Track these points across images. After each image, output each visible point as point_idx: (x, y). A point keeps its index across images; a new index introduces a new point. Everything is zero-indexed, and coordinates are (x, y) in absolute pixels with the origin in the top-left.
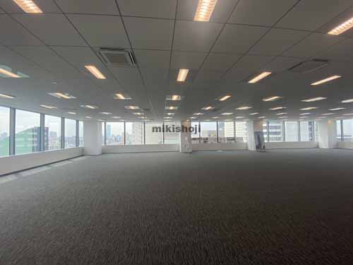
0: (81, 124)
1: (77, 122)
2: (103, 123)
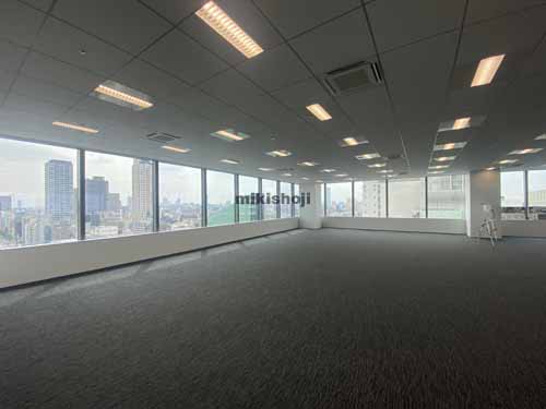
0: (296, 187)
1: (293, 185)
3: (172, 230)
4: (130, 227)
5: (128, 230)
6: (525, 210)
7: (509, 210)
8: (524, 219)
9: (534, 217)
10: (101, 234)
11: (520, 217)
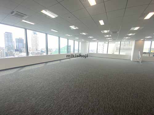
0: (80, 43)
1: (79, 42)
2: (88, 43)
3: (44, 55)
4: (32, 53)
5: (31, 54)
6: (149, 53)
7: (145, 53)
8: (149, 56)
9: (151, 55)
10: (22, 55)
11: (147, 55)
